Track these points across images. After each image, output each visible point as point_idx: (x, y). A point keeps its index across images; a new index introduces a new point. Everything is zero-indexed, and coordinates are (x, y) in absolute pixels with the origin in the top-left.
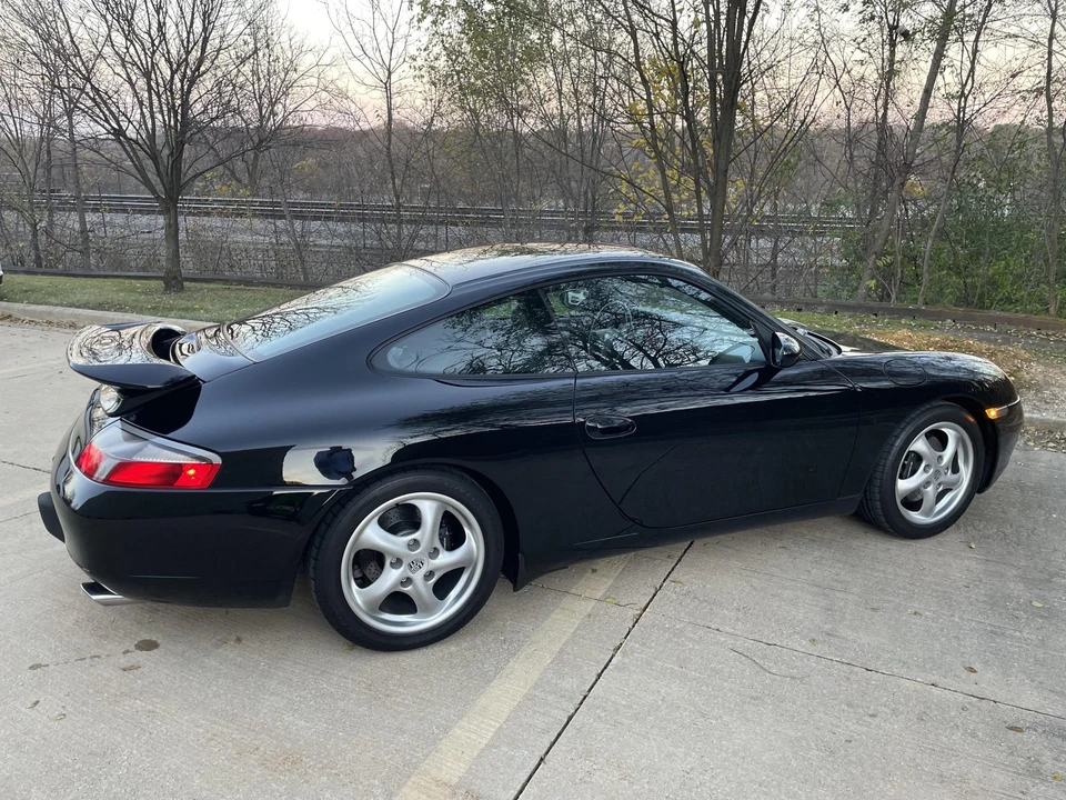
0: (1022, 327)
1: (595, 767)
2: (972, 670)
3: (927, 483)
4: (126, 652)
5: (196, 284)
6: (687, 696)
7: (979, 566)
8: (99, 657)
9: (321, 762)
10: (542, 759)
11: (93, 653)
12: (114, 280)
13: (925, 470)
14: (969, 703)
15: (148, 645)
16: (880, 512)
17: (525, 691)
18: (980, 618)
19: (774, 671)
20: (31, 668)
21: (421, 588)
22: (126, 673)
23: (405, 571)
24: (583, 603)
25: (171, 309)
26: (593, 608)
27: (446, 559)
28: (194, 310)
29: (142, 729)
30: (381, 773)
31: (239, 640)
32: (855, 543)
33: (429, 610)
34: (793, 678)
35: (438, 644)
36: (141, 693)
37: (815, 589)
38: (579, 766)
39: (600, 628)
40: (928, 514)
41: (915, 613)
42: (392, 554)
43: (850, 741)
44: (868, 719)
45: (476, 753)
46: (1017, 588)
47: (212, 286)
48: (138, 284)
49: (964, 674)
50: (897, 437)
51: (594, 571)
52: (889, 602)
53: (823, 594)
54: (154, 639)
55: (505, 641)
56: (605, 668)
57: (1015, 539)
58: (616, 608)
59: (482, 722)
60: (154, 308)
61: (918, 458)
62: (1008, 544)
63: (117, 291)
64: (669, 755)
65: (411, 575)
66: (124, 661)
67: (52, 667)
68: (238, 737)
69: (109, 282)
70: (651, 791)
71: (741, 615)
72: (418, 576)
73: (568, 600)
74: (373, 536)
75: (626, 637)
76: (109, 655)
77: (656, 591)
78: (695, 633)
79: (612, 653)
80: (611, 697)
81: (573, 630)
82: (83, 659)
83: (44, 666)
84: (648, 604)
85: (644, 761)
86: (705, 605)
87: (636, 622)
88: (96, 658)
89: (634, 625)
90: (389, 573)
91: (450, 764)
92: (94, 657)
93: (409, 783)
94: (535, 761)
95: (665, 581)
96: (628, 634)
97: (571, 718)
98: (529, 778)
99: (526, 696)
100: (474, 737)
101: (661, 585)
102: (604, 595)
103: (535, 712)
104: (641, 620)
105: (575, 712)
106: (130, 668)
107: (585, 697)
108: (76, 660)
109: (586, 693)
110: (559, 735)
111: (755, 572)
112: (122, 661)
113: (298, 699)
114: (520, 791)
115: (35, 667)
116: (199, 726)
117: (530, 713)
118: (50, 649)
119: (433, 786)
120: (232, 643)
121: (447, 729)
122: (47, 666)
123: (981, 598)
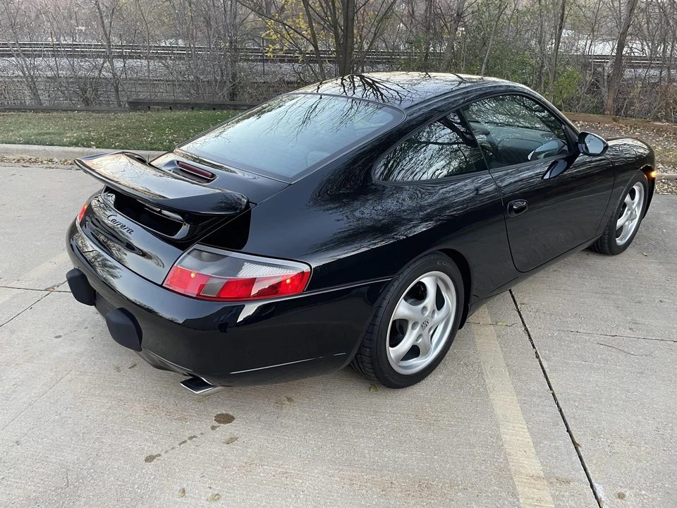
1: (609, 441)
4: (213, 428)
6: (607, 380)
7: (661, 267)
8: (194, 437)
9: (445, 483)
10: (575, 444)
11: (187, 435)
15: (225, 419)
17: (516, 398)
19: (632, 353)
20: (147, 460)
21: (425, 339)
22: (231, 445)
23: (419, 330)
24: (486, 328)
26: (495, 330)
27: (438, 316)
29: (293, 489)
30: (491, 480)
33: (427, 352)
34: (646, 355)
36: (261, 460)
37: (598, 295)
38: (600, 443)
39: (513, 344)
40: (622, 239)
41: (661, 301)
42: (412, 319)
45: (533, 450)
52: (643, 296)
53: (605, 298)
54: (224, 412)
55: (466, 365)
57: (661, 248)
58: (508, 329)
59: (514, 427)
61: (625, 206)
62: (661, 251)
64: (638, 422)
65: (421, 332)
66: (220, 436)
67: (164, 455)
68: (370, 477)
70: (652, 448)
71: (579, 319)
73: (475, 327)
74: (403, 309)
75: (534, 347)
76: (202, 434)
77: (519, 312)
78: (569, 337)
79: (538, 360)
80: (569, 391)
81: (499, 349)
82: (185, 442)
83: (157, 456)
84: (523, 322)
85: (629, 430)
86: (553, 316)
87: (529, 335)
88: (194, 439)
89: (530, 338)
90: (411, 333)
91: (526, 462)
92: (191, 438)
93: (516, 483)
94: (572, 447)
95: (516, 304)
96: (533, 345)
97: (561, 411)
98: (581, 460)
99: (519, 401)
100: (521, 439)
101: (517, 308)
102: (492, 320)
103: (537, 412)
104: (531, 334)
105: (558, 406)
106: (231, 441)
107: (553, 395)
108: (180, 444)
109: (551, 392)
110: (566, 425)
111: (556, 289)
112: (217, 436)
113: (379, 437)
114: (585, 470)
115: (150, 459)
116: (333, 476)
117: (534, 413)
118: (146, 440)
119: (533, 481)
120: (287, 403)
121: (499, 438)
122: (160, 455)
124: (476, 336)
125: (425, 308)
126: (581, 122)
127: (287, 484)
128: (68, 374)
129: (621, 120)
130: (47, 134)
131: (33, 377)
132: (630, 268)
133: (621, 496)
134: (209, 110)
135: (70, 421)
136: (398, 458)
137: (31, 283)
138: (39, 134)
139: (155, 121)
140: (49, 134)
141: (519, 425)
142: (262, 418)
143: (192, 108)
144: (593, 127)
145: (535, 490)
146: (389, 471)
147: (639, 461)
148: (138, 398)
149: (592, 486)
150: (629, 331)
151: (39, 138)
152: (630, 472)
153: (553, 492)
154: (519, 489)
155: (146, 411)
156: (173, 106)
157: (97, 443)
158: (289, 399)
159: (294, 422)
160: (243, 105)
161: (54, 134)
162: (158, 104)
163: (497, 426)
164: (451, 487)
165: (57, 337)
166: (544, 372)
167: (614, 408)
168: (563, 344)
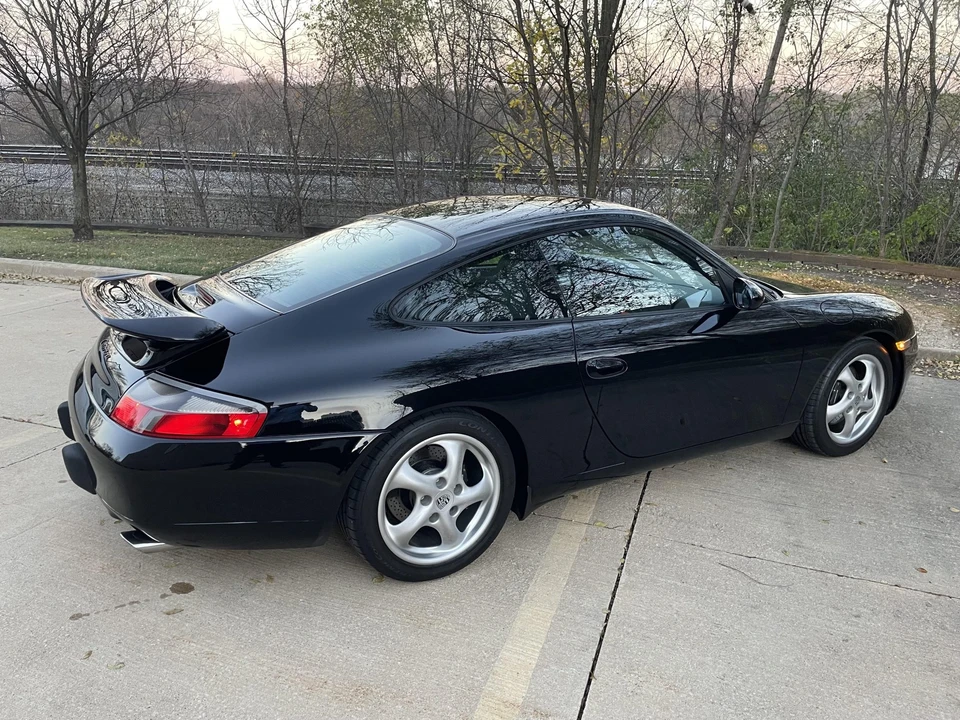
0: (859, 268)
1: (640, 679)
2: (923, 571)
3: (850, 408)
4: (163, 596)
5: (102, 232)
6: (697, 609)
7: (897, 479)
8: (137, 602)
9: (390, 692)
10: (591, 675)
11: (131, 599)
12: (18, 228)
13: (848, 397)
14: (931, 600)
15: (183, 588)
16: (812, 435)
17: (553, 612)
18: (912, 524)
19: (761, 581)
20: (72, 618)
21: (446, 522)
22: (171, 617)
23: (433, 507)
24: (576, 528)
25: (89, 257)
26: (587, 531)
27: (468, 494)
28: (112, 257)
29: (207, 672)
30: (450, 698)
31: (270, 578)
32: (789, 463)
33: (452, 541)
34: (780, 586)
35: (459, 572)
36: (193, 636)
37: (769, 505)
38: (626, 680)
39: (598, 550)
40: (847, 435)
41: (860, 523)
42: (421, 492)
43: (847, 641)
44: (854, 619)
45: (530, 673)
46: (934, 497)
47: (119, 233)
48: (45, 232)
49: (918, 575)
50: (829, 369)
51: (575, 497)
52: (835, 514)
53: (778, 510)
54: (186, 582)
55: (518, 567)
56: (616, 587)
57: (917, 454)
58: (606, 531)
59: (525, 644)
60: (72, 256)
61: (843, 386)
62: (913, 458)
63: (27, 239)
64: (702, 664)
65: (438, 510)
66: (163, 605)
67: (93, 615)
68: (304, 672)
69: (14, 230)
70: (697, 698)
71: (716, 531)
72: (445, 511)
73: (561, 525)
75: (624, 558)
76: (147, 600)
77: (637, 514)
78: (684, 551)
79: (618, 572)
80: (632, 614)
81: (576, 553)
82: (122, 606)
83: (85, 615)
84: (633, 526)
85: (681, 671)
86: (682, 524)
87: (629, 543)
88: (135, 604)
89: (627, 546)
90: (420, 508)
91: (510, 685)
92: (132, 603)
93: (479, 706)
94: (586, 678)
95: (640, 504)
96: (625, 555)
97: (603, 635)
98: (586, 695)
99: (555, 617)
100: (523, 658)
101: (638, 508)
102: (591, 518)
103: (569, 632)
104: (633, 541)
105: (604, 629)
106: (173, 612)
107: (608, 615)
108: (116, 607)
109: (608, 612)
110: (598, 652)
111: (714, 492)
112: (162, 605)
113: (347, 632)
114: (582, 706)
115: (76, 617)
116: (262, 665)
117: (565, 633)
118: (85, 597)
119: (502, 707)
120: (265, 581)
121: (496, 653)
122: (88, 615)
123: (908, 507)
124: (555, 536)
126: (922, 277)
127: (204, 665)
128: (48, 520)
130: (187, 260)
132: (846, 476)
135: (21, 567)
136: (353, 657)
138: (179, 261)
140: (190, 260)
141: (534, 643)
142: (224, 594)
144: (937, 284)
145: (497, 717)
146: (332, 669)
147: (668, 709)
148: (104, 554)
150: (778, 554)
154: (477, 713)
155: (103, 569)
157: (33, 593)
159: (258, 603)
161: (196, 261)
163: (504, 640)
164: (394, 697)
165: (60, 482)
167: (680, 642)
168: (669, 557)
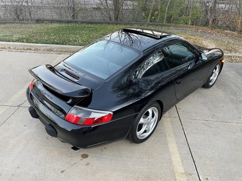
1: (204, 160)
2: (240, 118)
3: (214, 77)
4: (81, 160)
6: (204, 138)
7: (223, 93)
11: (73, 163)
15: (85, 156)
18: (232, 105)
19: (213, 127)
21: (149, 128)
22: (88, 166)
23: (147, 125)
24: (167, 119)
26: (170, 119)
27: (153, 120)
30: (169, 175)
33: (149, 131)
34: (217, 128)
36: (98, 171)
37: (203, 105)
38: (201, 161)
39: (175, 124)
40: (211, 83)
41: (223, 107)
42: (144, 123)
43: (236, 140)
44: (234, 134)
45: (181, 164)
46: (232, 97)
52: (217, 105)
53: (205, 105)
55: (161, 133)
58: (174, 119)
61: (213, 73)
64: (213, 153)
67: (67, 170)
70: (217, 162)
71: (196, 114)
74: (142, 121)
75: (182, 126)
77: (178, 112)
78: (193, 121)
79: (183, 130)
80: (192, 142)
81: (171, 126)
82: (72, 165)
83: (64, 170)
84: (179, 116)
85: (210, 156)
86: (188, 113)
87: (181, 121)
88: (76, 164)
89: (181, 122)
90: (144, 127)
91: (179, 168)
92: (75, 164)
93: (176, 176)
94: (193, 162)
96: (182, 125)
97: (190, 149)
98: (196, 167)
99: (177, 146)
100: (177, 160)
101: (177, 110)
102: (169, 116)
103: (183, 150)
104: (181, 120)
105: (189, 148)
106: (88, 164)
108: (71, 166)
109: (187, 142)
110: (191, 154)
111: (189, 102)
112: (83, 163)
114: (197, 170)
115: (62, 172)
116: (120, 176)
117: (182, 150)
118: (60, 165)
119: (181, 175)
121: (171, 160)
122: (65, 170)
123: (229, 100)
124: (164, 122)
125: (148, 119)
127: (106, 179)
128: (31, 141)
129: (214, 30)
131: (19, 142)
132: (213, 93)
133: (207, 179)
134: (66, 23)
136: (140, 168)
137: (12, 103)
138: (4, 36)
139: (47, 29)
140: (7, 36)
141: (177, 155)
142: (97, 155)
143: (60, 22)
145: (182, 178)
146: (138, 173)
147: (213, 166)
148: (56, 149)
149: (198, 176)
150: (212, 118)
151: (4, 38)
152: (210, 170)
153: (187, 178)
154: (177, 178)
155: (59, 154)
156: (52, 21)
157: (44, 167)
158: (105, 148)
159: (107, 157)
160: (79, 22)
161: (9, 36)
162: (46, 21)
163: (171, 156)
164: (157, 178)
165: (25, 126)
166: (185, 135)
167: (206, 148)
168: (191, 124)
